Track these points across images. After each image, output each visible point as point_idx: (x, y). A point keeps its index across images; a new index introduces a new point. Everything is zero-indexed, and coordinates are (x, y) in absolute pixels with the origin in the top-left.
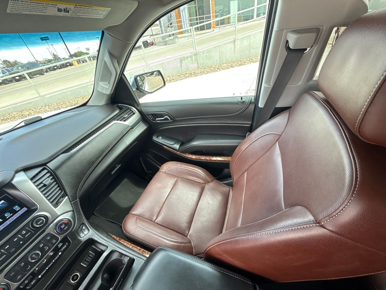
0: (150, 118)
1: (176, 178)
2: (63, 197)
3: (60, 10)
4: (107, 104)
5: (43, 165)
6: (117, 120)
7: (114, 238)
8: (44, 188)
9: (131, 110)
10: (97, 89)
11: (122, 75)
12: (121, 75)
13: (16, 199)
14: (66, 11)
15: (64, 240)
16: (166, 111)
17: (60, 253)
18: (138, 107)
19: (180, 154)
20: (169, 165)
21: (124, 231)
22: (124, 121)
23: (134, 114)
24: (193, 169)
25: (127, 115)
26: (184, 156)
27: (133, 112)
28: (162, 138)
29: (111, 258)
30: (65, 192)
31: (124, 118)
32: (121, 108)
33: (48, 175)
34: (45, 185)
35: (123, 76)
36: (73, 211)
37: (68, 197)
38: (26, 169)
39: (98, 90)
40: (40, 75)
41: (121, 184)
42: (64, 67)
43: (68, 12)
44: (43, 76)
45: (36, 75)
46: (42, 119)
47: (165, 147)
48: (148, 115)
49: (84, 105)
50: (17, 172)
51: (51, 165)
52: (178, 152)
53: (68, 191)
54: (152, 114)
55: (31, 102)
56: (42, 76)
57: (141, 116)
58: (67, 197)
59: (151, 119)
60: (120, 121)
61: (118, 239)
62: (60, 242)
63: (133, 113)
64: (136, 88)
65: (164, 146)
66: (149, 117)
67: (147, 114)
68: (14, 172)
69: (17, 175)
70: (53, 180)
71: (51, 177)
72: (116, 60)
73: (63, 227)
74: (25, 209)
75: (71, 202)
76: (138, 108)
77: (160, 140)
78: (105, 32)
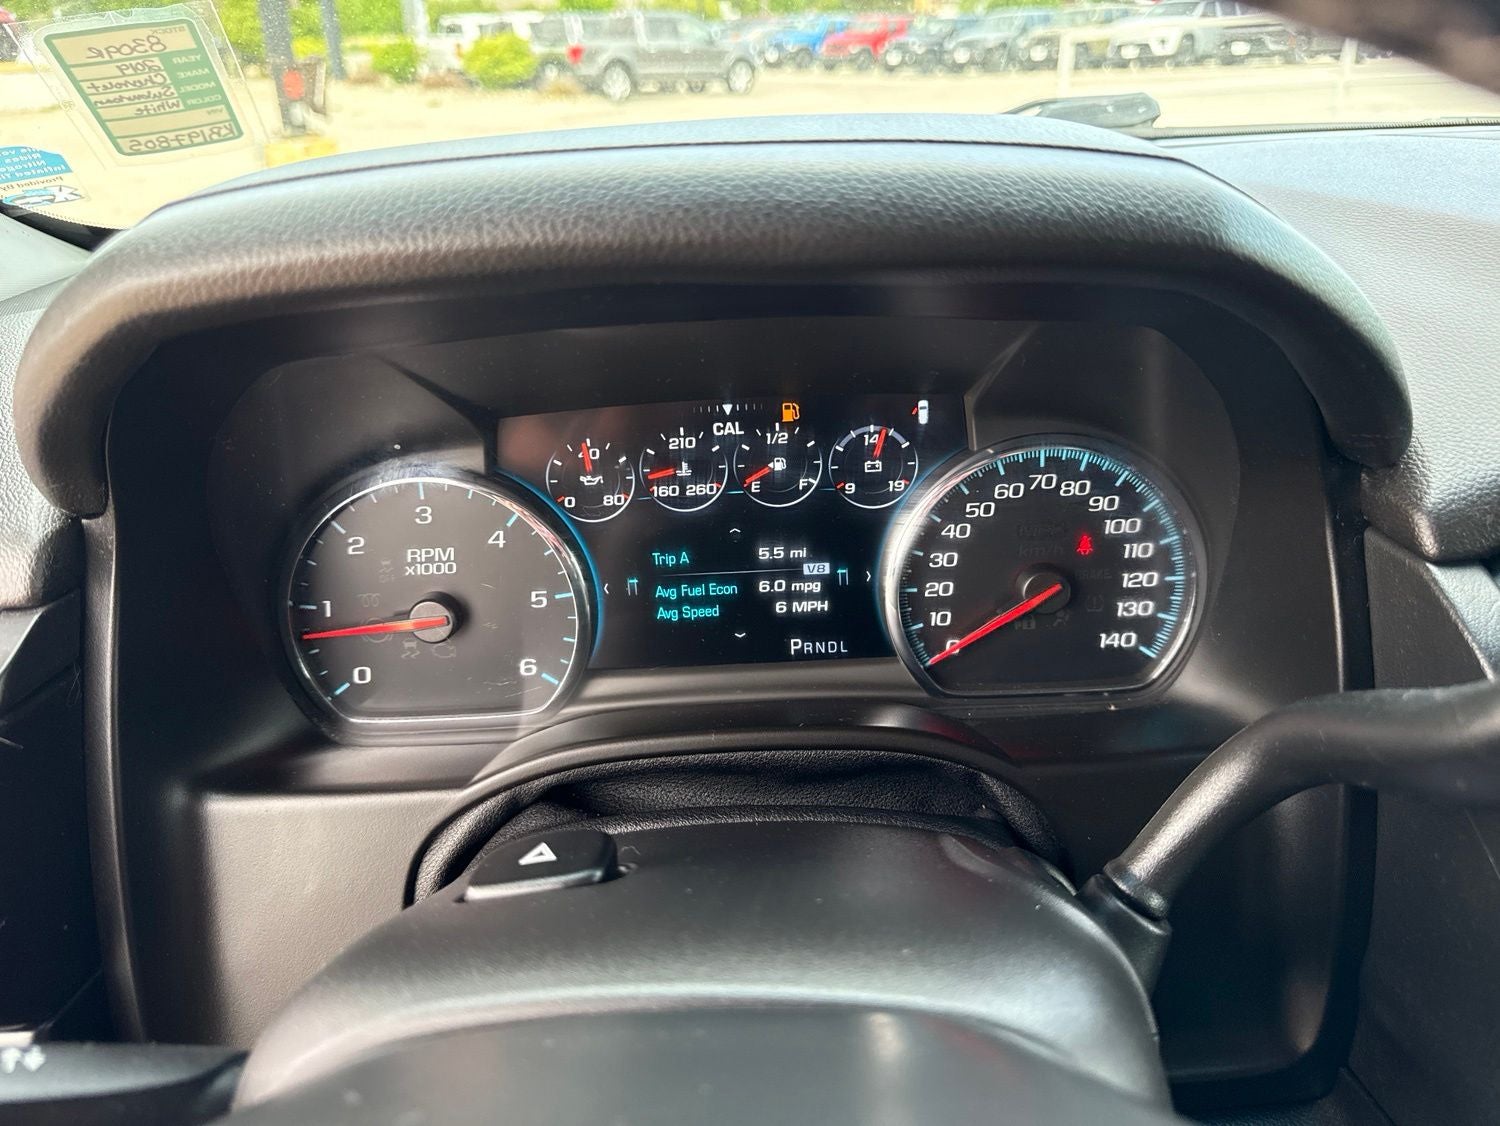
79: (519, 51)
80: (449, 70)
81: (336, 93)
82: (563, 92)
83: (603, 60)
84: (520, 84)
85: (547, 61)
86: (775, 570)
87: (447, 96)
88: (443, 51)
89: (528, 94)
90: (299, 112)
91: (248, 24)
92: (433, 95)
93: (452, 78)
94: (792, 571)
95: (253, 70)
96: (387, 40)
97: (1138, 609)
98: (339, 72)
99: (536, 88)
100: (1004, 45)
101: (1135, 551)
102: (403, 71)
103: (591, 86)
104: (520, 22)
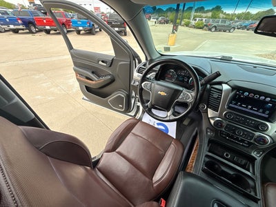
15: (250, 143)
17: (241, 144)
36: (274, 143)
73: (261, 140)
74: (266, 116)
79: (202, 23)
81: (179, 27)
82: (205, 30)
83: (213, 26)
84: (200, 28)
85: (206, 26)
88: (193, 23)
89: (201, 30)
90: (174, 31)
93: (193, 26)
94: (186, 78)
95: (171, 23)
96: (187, 20)
98: (180, 24)
99: (203, 29)
102: (187, 25)
103: (210, 30)
104: (204, 19)
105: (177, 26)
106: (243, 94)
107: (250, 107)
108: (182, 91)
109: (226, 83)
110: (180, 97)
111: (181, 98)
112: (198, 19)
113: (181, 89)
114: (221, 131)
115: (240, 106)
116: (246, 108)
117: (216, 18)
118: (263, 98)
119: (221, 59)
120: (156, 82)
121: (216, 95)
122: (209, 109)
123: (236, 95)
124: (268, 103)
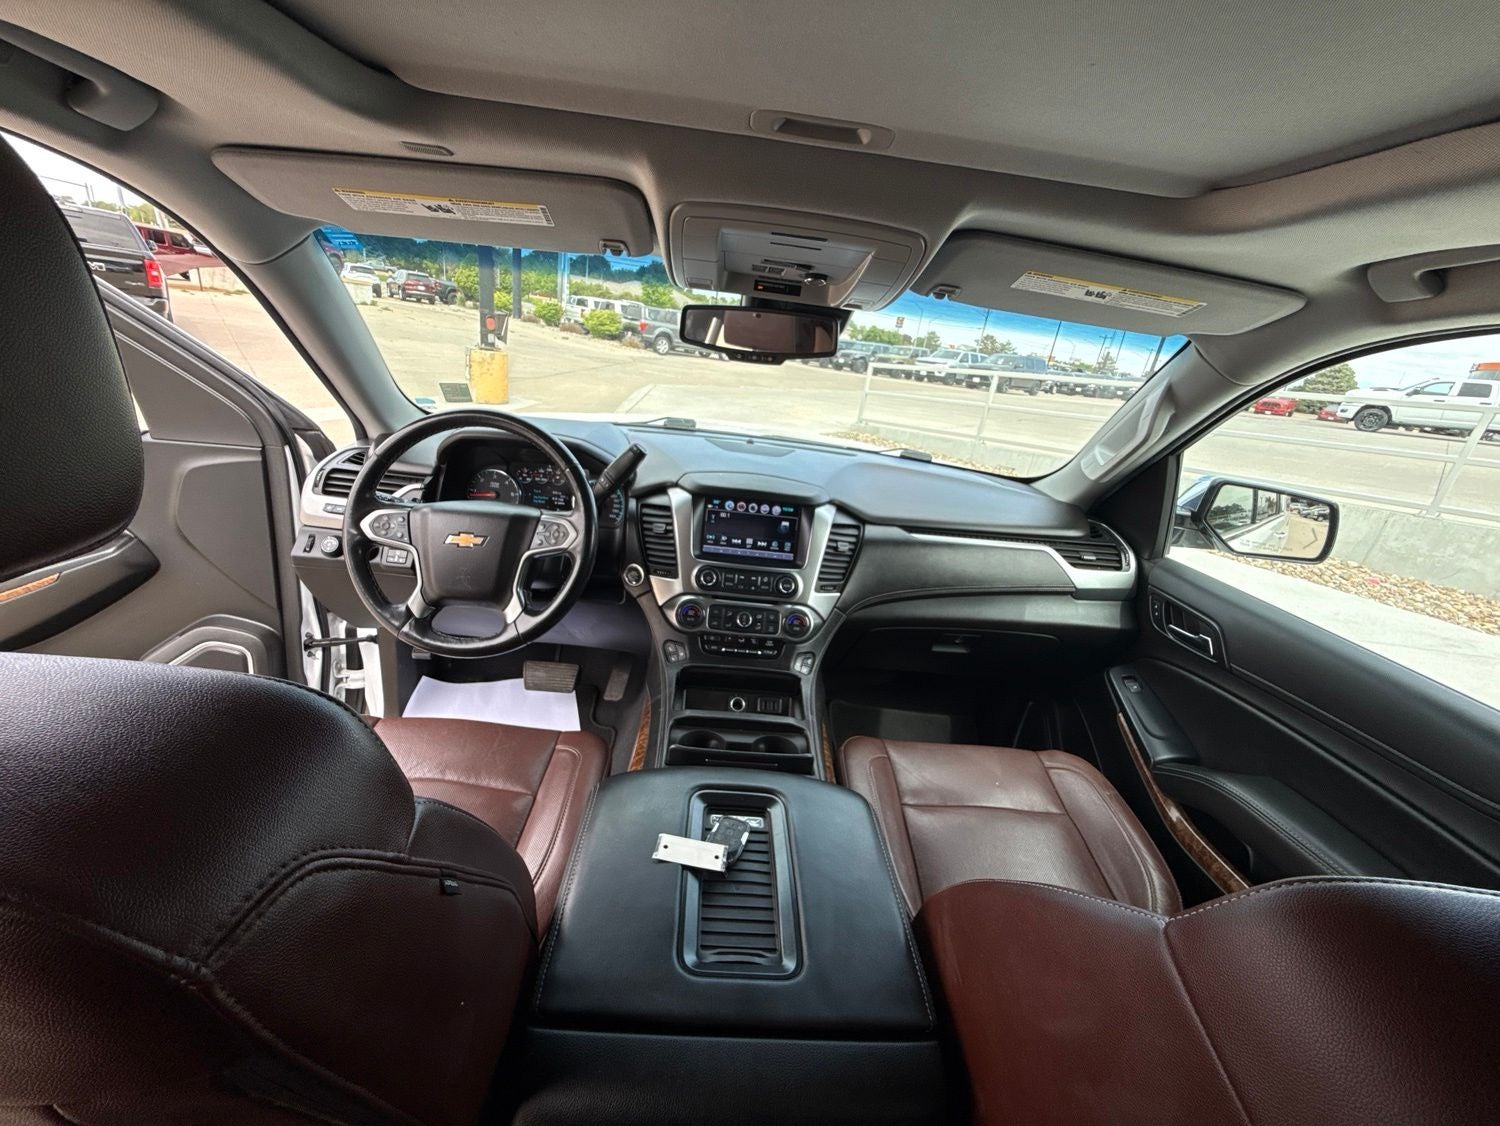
0: (1155, 609)
1: (1060, 809)
2: (835, 588)
3: (1089, 293)
4: (1076, 506)
5: (862, 520)
6: (1057, 550)
7: (822, 729)
8: (833, 550)
9: (1119, 555)
10: (1080, 460)
11: (1171, 453)
12: (1166, 453)
13: (798, 535)
14: (1101, 295)
15: (778, 643)
16: (1218, 620)
17: (760, 653)
18: (1148, 560)
19: (1148, 782)
20: (1076, 767)
21: (843, 748)
22: (1074, 565)
23: (1119, 569)
24: (1136, 847)
25: (1094, 558)
26: (1157, 799)
27: (1120, 562)
28: (1137, 693)
29: (791, 736)
30: (844, 586)
31: (1080, 558)
32: (1094, 533)
33: (853, 540)
34: (836, 549)
35: (1172, 460)
36: (824, 622)
37: (839, 597)
38: (842, 508)
39: (1082, 463)
40: (1026, 391)
41: (929, 715)
42: (1102, 397)
43: (1104, 297)
44: (1032, 397)
45: (1018, 388)
46: (929, 462)
47: (1122, 719)
48: (1158, 597)
49: (1027, 481)
50: (831, 502)
51: (871, 531)
52: (1148, 767)
53: (849, 588)
54: (1169, 604)
55: (950, 441)
56: (1027, 396)
57: (1131, 590)
58: (838, 594)
59: (1154, 614)
60: (1064, 557)
61: (825, 735)
62: (773, 640)
63: (1117, 565)
64: (1192, 512)
65: (1120, 715)
66: (1153, 605)
67: (1154, 593)
68: (827, 499)
69: (828, 506)
70: (850, 553)
71: (852, 547)
72: (1173, 412)
73: (796, 622)
74: (790, 557)
75: (835, 607)
76: (1146, 565)
77: (1127, 693)
78: (1193, 344)
79: (613, 321)
80: (576, 322)
81: (513, 323)
82: (632, 345)
83: (657, 332)
84: (613, 337)
85: (627, 328)
86: (555, 496)
87: (573, 336)
88: (575, 313)
89: (615, 343)
90: (491, 338)
91: (471, 279)
92: (565, 334)
93: (577, 326)
94: (558, 496)
95: (469, 303)
96: (545, 300)
97: (616, 511)
98: (519, 314)
99: (621, 341)
100: (862, 358)
101: (616, 501)
102: (552, 319)
103: (650, 345)
104: (618, 304)
105: (501, 319)
106: (722, 506)
107: (749, 541)
108: (538, 520)
109: (676, 485)
110: (536, 541)
111: (538, 544)
112: (591, 301)
113: (533, 512)
114: (702, 634)
115: (729, 544)
116: (743, 545)
117: (662, 305)
118: (765, 508)
119: (665, 427)
120: (426, 507)
121: (660, 528)
122: (653, 579)
123: (706, 514)
124: (778, 520)
